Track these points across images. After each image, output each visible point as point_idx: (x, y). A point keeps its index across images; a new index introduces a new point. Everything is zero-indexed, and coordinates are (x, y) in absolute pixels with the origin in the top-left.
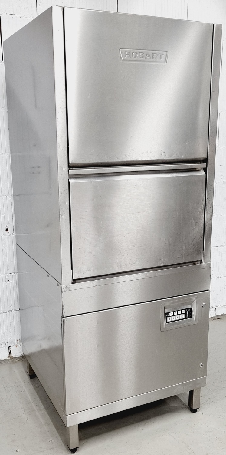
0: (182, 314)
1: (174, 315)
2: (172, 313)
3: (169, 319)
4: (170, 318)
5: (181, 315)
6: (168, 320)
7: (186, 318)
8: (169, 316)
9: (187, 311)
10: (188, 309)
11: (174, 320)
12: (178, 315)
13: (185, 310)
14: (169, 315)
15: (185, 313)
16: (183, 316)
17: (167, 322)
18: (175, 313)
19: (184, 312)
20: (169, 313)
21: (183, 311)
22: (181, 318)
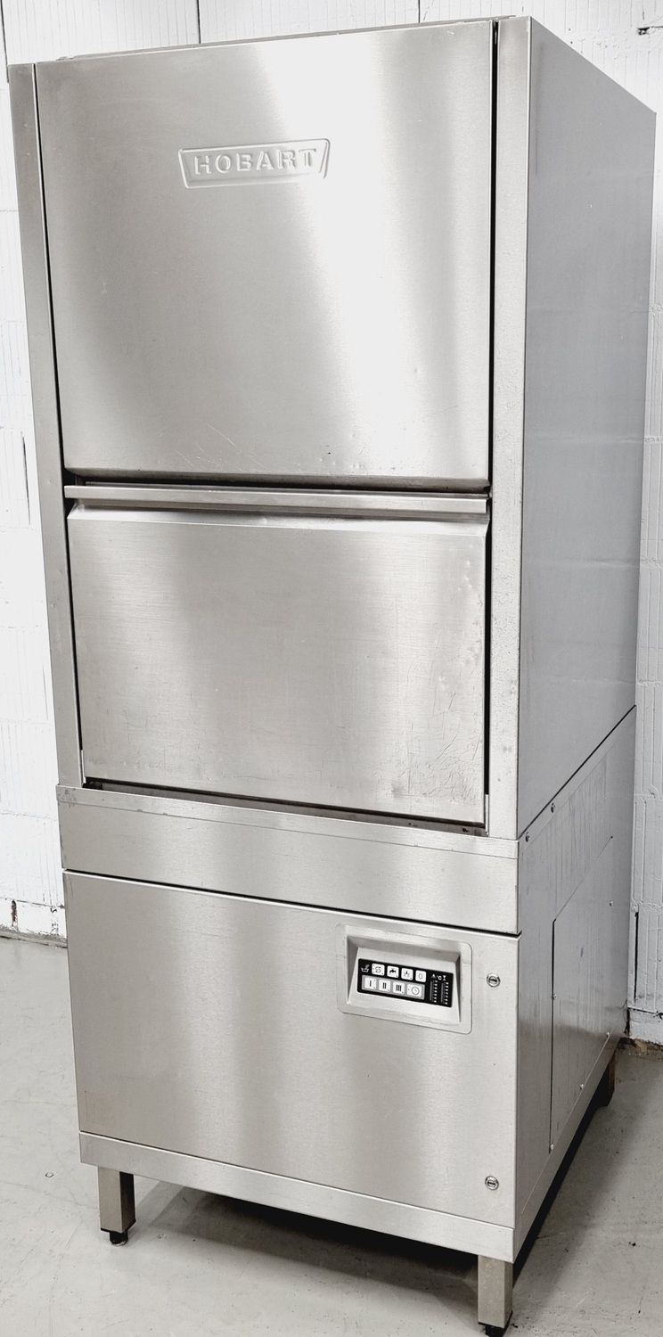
0: (414, 981)
1: (385, 976)
2: (383, 967)
3: (368, 982)
4: (373, 979)
5: (410, 986)
6: (366, 986)
7: (427, 1000)
8: (370, 974)
9: (437, 979)
10: (441, 973)
11: (386, 990)
12: (400, 978)
13: (429, 973)
14: (370, 968)
15: (427, 984)
16: (418, 991)
17: (360, 990)
18: (393, 971)
19: (424, 980)
20: (371, 963)
21: (422, 977)
22: (410, 994)
